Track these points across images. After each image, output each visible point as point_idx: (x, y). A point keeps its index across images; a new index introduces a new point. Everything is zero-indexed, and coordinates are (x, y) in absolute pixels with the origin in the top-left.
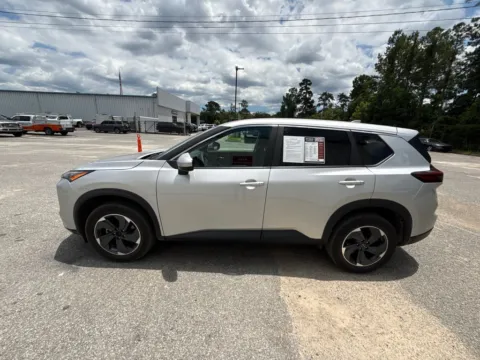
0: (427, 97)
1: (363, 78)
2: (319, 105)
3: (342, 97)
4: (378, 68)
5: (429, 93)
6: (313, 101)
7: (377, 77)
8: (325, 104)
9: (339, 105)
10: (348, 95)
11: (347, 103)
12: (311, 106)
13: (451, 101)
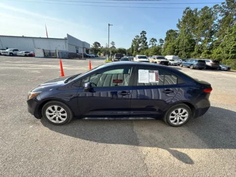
0: (200, 41)
1: (172, 31)
2: (150, 44)
3: (161, 40)
4: (178, 26)
5: (201, 39)
6: (147, 43)
7: (177, 31)
8: (153, 44)
9: (160, 44)
10: (164, 39)
11: (163, 44)
12: (146, 45)
13: (211, 43)
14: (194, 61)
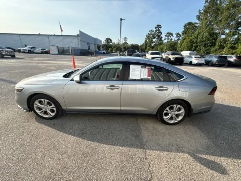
0: (224, 34)
1: (190, 23)
2: (165, 39)
3: (178, 34)
4: (198, 18)
5: (224, 32)
6: (162, 37)
7: (197, 23)
8: (168, 39)
9: (176, 39)
10: (181, 34)
11: (180, 38)
12: (161, 40)
13: (236, 36)
14: (214, 58)
